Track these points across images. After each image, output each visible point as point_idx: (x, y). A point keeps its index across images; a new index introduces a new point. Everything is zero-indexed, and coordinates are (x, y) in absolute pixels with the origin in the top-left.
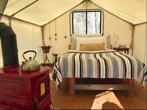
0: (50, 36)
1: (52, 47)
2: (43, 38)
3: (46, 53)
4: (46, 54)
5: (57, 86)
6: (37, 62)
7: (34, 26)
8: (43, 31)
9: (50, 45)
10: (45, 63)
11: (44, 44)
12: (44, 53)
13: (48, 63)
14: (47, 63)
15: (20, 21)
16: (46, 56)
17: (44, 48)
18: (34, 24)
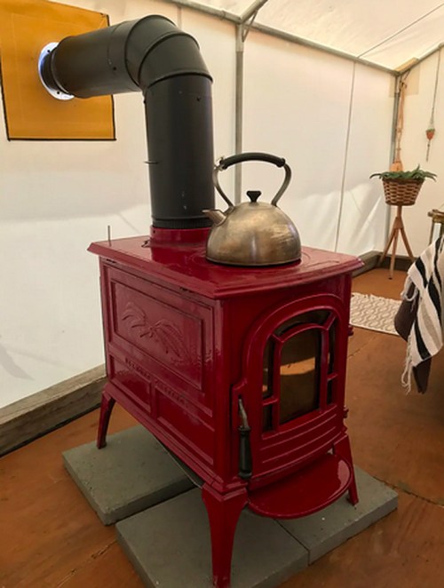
0: (432, 121)
1: (431, 175)
2: (396, 132)
3: (400, 205)
4: (400, 211)
5: (408, 369)
6: (285, 221)
7: (359, 68)
8: (398, 96)
9: (423, 169)
10: (390, 252)
11: (395, 159)
12: (388, 202)
13: (401, 251)
14: (397, 253)
15: (287, 44)
16: (399, 219)
17: (390, 180)
18: (356, 61)
